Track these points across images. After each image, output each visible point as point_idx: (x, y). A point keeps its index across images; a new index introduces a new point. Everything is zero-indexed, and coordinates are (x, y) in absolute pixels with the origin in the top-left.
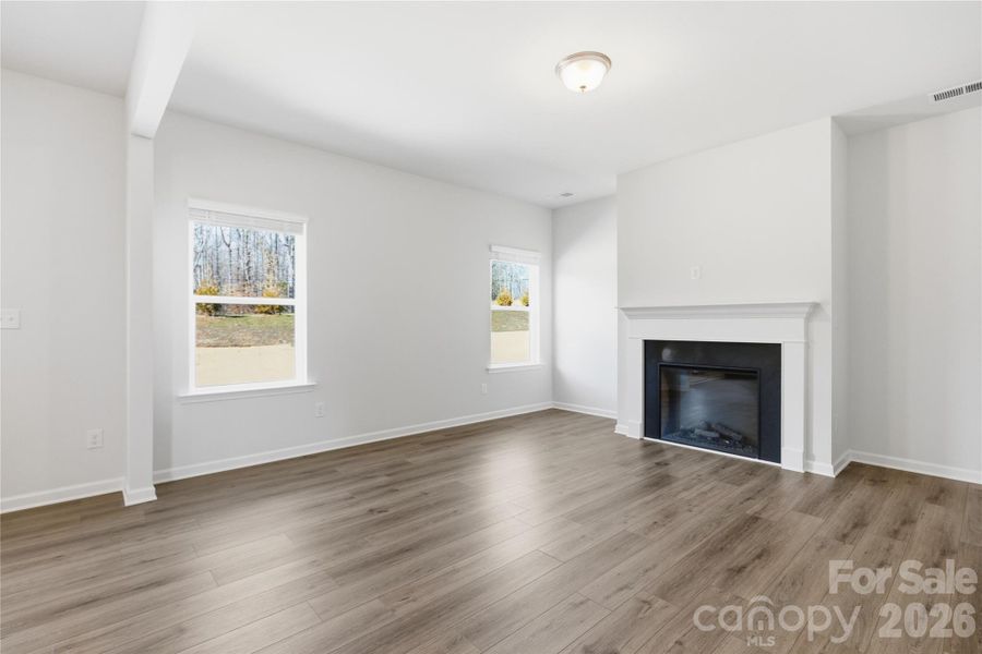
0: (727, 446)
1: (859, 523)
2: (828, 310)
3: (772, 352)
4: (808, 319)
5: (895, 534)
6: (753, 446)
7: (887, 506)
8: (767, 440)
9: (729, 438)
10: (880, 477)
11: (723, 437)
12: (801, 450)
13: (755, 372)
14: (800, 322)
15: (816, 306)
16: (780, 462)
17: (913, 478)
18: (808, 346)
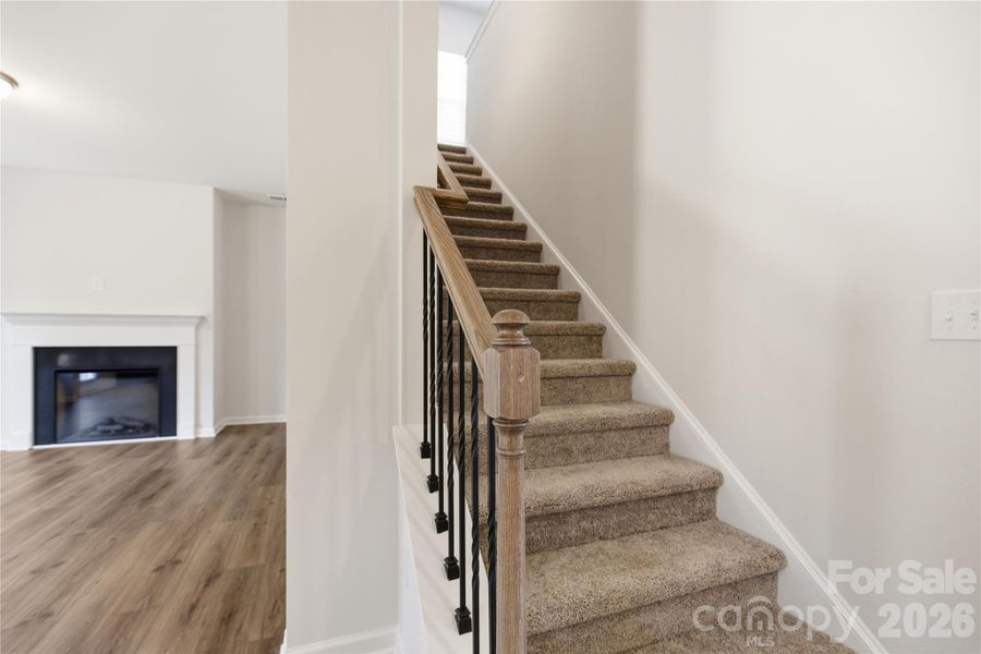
0: (130, 434)
1: (227, 454)
2: (211, 321)
3: (171, 352)
4: (198, 327)
5: (246, 453)
6: (155, 429)
7: (244, 441)
8: (165, 421)
9: (133, 428)
10: (241, 430)
11: (126, 428)
12: (192, 423)
13: (156, 369)
14: (191, 330)
15: (202, 319)
16: (175, 434)
17: (259, 426)
18: (197, 347)
